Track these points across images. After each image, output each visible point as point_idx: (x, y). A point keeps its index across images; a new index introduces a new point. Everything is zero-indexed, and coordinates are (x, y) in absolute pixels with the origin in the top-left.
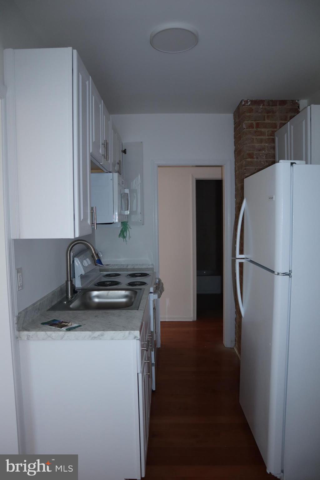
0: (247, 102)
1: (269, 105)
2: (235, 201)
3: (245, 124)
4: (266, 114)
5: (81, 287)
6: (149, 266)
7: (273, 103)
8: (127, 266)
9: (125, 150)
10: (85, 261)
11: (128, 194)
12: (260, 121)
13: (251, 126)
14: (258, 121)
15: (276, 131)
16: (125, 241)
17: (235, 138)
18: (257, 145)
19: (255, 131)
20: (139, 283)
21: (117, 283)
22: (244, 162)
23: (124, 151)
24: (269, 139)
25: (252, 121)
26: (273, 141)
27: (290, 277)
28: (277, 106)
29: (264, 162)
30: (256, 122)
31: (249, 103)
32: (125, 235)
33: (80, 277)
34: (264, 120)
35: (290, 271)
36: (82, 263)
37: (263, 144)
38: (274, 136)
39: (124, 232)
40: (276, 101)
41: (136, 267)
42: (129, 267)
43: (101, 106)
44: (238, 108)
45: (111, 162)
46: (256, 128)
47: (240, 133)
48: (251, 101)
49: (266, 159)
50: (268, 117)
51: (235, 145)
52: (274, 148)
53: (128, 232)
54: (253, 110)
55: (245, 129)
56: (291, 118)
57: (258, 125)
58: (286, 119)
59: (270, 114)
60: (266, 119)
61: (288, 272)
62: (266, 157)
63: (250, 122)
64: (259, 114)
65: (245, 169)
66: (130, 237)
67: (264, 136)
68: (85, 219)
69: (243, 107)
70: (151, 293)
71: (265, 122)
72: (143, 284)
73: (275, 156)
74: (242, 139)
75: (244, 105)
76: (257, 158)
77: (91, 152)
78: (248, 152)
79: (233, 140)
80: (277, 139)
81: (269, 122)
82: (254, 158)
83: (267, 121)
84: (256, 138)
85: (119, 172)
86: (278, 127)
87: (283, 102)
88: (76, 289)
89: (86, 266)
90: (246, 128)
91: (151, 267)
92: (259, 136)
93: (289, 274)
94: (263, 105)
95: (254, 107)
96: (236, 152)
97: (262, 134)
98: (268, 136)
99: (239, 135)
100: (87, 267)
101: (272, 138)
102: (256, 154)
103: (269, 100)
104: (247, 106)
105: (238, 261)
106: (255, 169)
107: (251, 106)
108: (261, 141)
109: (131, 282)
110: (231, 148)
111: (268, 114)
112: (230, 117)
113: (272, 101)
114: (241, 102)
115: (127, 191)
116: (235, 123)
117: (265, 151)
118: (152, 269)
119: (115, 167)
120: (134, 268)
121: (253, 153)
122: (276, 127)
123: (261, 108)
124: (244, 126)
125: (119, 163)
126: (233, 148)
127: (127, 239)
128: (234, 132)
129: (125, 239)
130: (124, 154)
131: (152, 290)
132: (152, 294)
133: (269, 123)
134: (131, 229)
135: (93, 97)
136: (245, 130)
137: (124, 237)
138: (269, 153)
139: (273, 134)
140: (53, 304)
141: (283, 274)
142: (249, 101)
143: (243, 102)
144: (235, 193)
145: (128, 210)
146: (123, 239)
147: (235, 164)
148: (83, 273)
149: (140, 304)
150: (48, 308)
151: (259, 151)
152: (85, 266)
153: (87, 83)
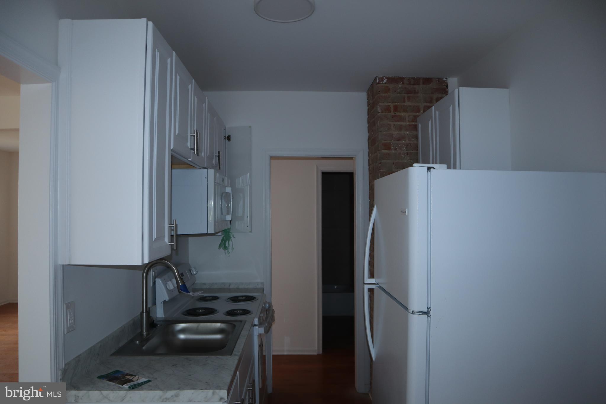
0: (382, 79)
1: (410, 84)
2: (369, 202)
3: (379, 106)
4: (406, 95)
5: (164, 317)
6: (258, 285)
7: (416, 81)
8: (230, 286)
9: (230, 136)
10: (169, 283)
11: (230, 193)
12: (399, 103)
13: (388, 109)
14: (396, 103)
15: (419, 116)
16: (227, 253)
17: (368, 122)
18: (395, 133)
19: (393, 116)
20: (241, 311)
21: (211, 311)
22: (379, 154)
23: (228, 137)
24: (410, 125)
25: (389, 103)
26: (416, 128)
27: (428, 316)
28: (420, 84)
29: (404, 155)
30: (394, 104)
31: (385, 81)
32: (227, 245)
33: (162, 304)
34: (404, 102)
35: (428, 308)
36: (165, 285)
37: (403, 132)
38: (416, 122)
39: (225, 242)
40: (419, 79)
41: (241, 287)
42: (232, 287)
43: (192, 86)
44: (372, 86)
45: (206, 156)
46: (393, 112)
47: (374, 118)
48: (388, 78)
49: (406, 150)
50: (409, 98)
51: (369, 132)
52: (416, 137)
53: (230, 242)
54: (389, 89)
55: (379, 112)
56: (438, 100)
57: (396, 109)
58: (430, 102)
59: (411, 95)
60: (406, 100)
61: (426, 310)
62: (406, 148)
63: (386, 104)
64: (398, 95)
65: (380, 163)
66: (233, 248)
67: (404, 122)
68: (160, 237)
69: (378, 85)
70: (255, 325)
71: (406, 104)
72: (246, 312)
73: (418, 147)
74: (376, 125)
75: (378, 83)
76: (395, 149)
77: (172, 148)
78: (383, 142)
79: (366, 125)
80: (420, 125)
81: (410, 104)
82: (392, 150)
83: (407, 103)
84: (394, 125)
85: (218, 167)
86: (422, 111)
87: (427, 81)
88: (155, 322)
89: (171, 289)
90: (381, 112)
91: (260, 286)
92: (399, 121)
93: (427, 314)
94: (403, 83)
95: (391, 86)
96: (370, 141)
97: (401, 119)
98: (409, 122)
99: (373, 119)
100: (172, 291)
101: (414, 125)
102: (394, 144)
103: (410, 77)
104: (382, 84)
105: (366, 287)
106: (393, 164)
107: (387, 85)
108: (400, 128)
109: (230, 311)
110: (364, 135)
111: (409, 95)
112: (363, 96)
113: (414, 78)
114: (375, 79)
115: (229, 190)
116: (369, 104)
117: (405, 141)
118: (262, 290)
119: (213, 160)
120: (238, 288)
121: (390, 143)
122: (419, 111)
123: (400, 87)
124: (379, 110)
125: (219, 155)
126: (366, 135)
127: (230, 250)
128: (368, 115)
129: (226, 251)
130: (227, 141)
131: (256, 321)
132: (257, 327)
133: (410, 106)
134: (235, 238)
135: (178, 78)
136: (380, 114)
137: (226, 248)
138: (411, 144)
139: (415, 119)
140: (121, 345)
141: (419, 312)
142: (384, 78)
143: (378, 79)
144: (369, 192)
145: (230, 214)
146: (224, 251)
147: (369, 156)
148: (167, 298)
149: (236, 346)
150: (113, 351)
151: (398, 140)
152: (169, 289)
153: (169, 61)
